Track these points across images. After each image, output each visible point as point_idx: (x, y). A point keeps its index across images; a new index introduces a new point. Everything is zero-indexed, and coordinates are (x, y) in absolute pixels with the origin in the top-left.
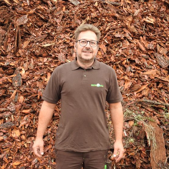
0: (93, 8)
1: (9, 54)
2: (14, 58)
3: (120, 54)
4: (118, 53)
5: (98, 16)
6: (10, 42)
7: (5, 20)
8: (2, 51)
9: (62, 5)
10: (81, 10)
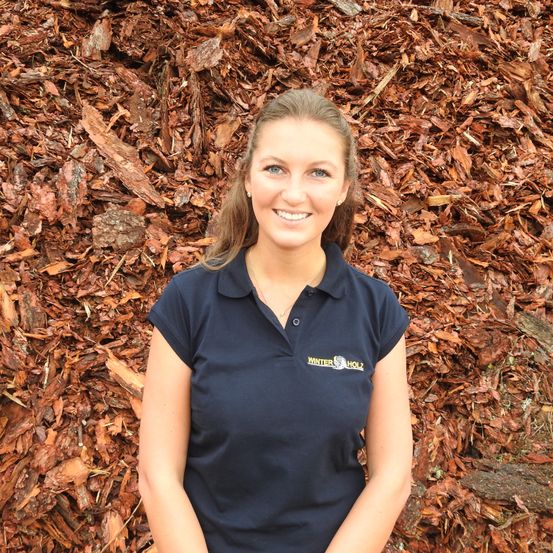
0: (416, 29)
1: (181, 164)
2: (201, 179)
3: (522, 182)
4: (511, 177)
5: (436, 54)
6: (177, 127)
7: (146, 51)
8: (161, 154)
9: (308, 12)
10: (370, 31)
